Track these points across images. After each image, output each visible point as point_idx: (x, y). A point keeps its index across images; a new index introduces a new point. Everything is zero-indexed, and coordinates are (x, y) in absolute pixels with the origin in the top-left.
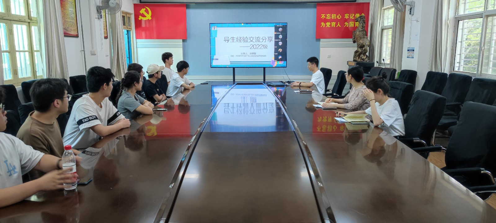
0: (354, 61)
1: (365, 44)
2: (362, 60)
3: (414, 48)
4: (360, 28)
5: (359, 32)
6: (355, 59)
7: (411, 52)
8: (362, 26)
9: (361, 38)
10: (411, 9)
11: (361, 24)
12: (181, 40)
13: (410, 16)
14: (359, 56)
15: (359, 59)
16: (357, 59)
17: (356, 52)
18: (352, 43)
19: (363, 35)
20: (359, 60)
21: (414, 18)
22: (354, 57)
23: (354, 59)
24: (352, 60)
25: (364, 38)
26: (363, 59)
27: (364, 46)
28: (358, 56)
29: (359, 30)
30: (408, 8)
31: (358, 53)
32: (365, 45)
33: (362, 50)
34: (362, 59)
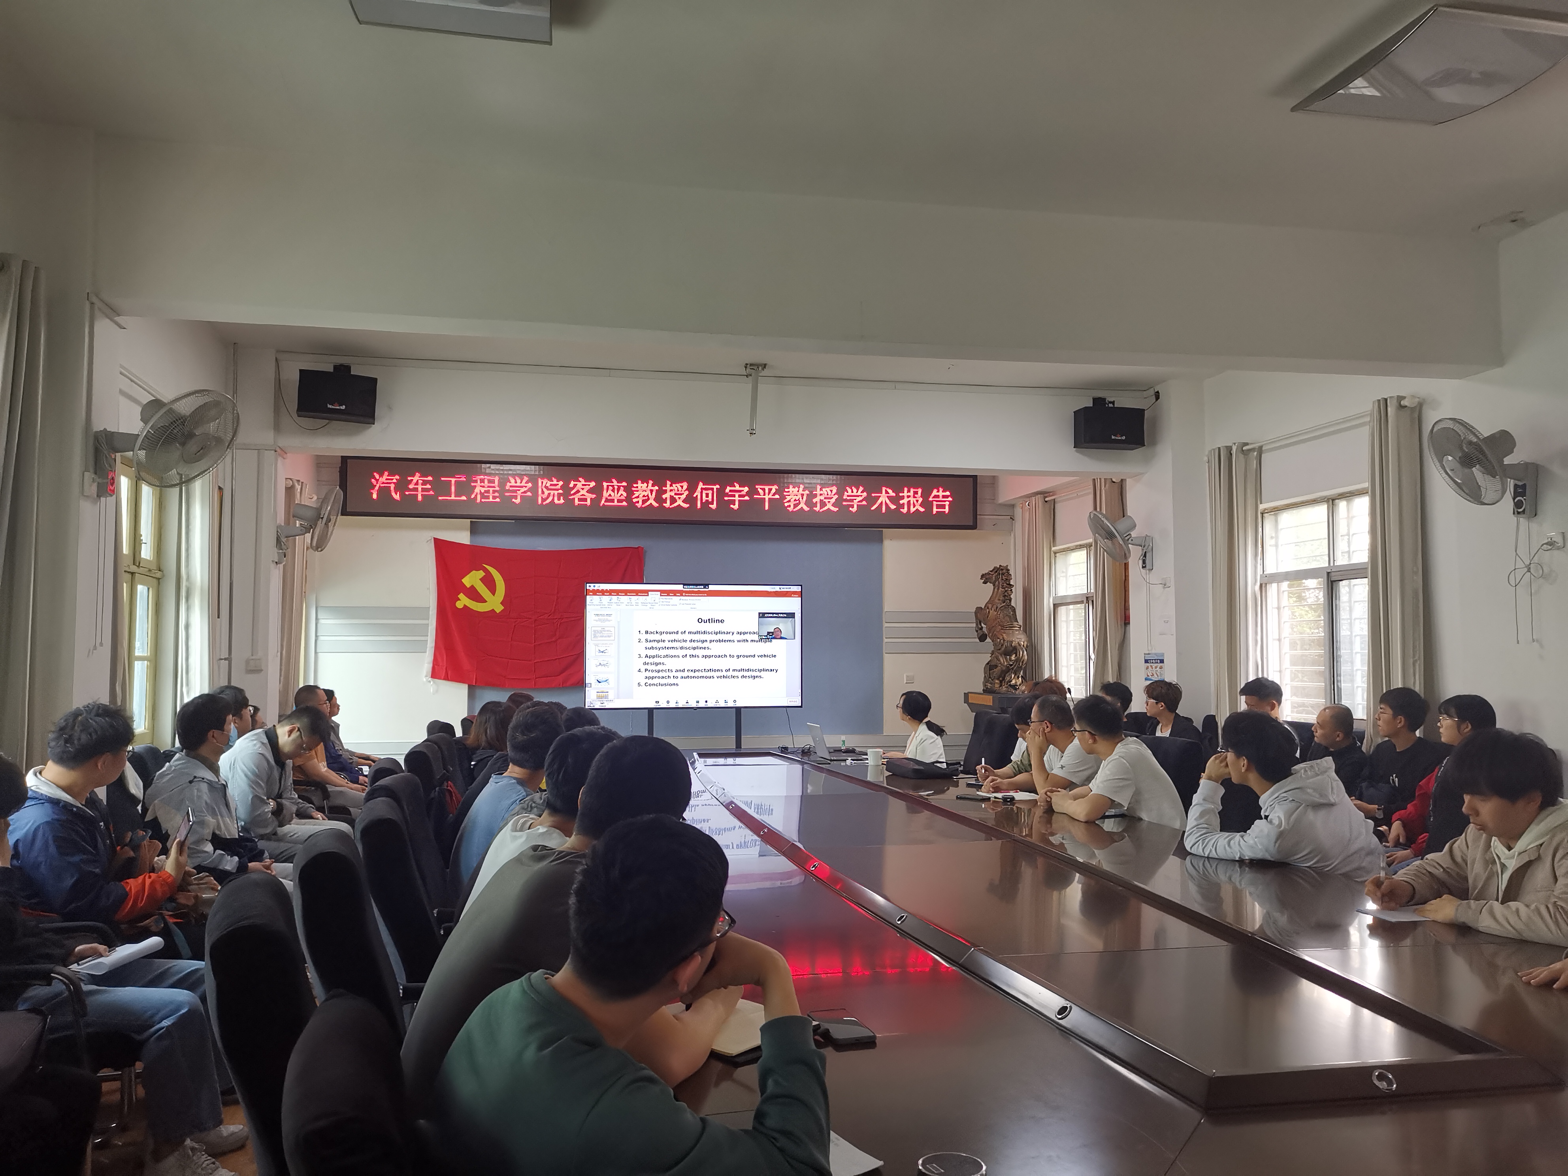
0: (986, 691)
3: (1163, 655)
7: (1154, 665)
24: (980, 689)
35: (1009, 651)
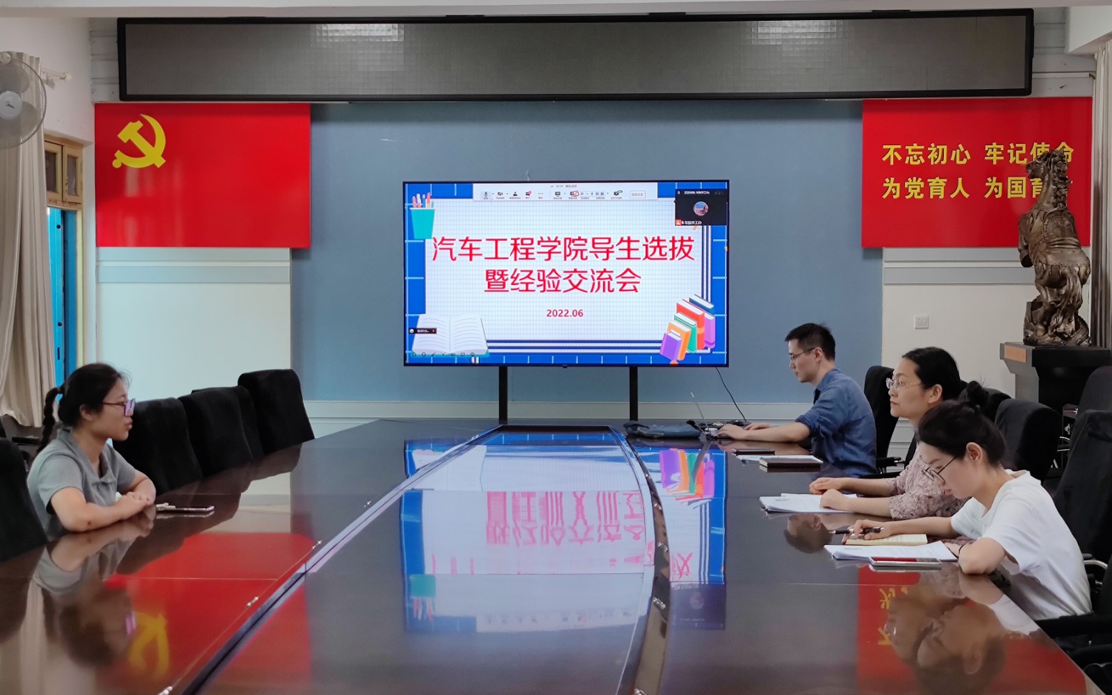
0: (1028, 341)
1: (1067, 271)
2: (1058, 339)
4: (1045, 204)
5: (1044, 219)
6: (1031, 334)
8: (1056, 197)
9: (1050, 245)
11: (1052, 187)
12: (286, 252)
14: (1046, 320)
15: (1046, 332)
16: (1040, 333)
17: (1034, 305)
18: (1020, 265)
19: (1059, 232)
20: (1047, 339)
22: (1027, 327)
23: (1025, 333)
24: (1020, 338)
25: (1062, 243)
26: (1061, 335)
27: (1063, 278)
28: (1041, 323)
29: (1042, 213)
31: (1041, 310)
32: (1069, 275)
33: (1059, 295)
34: (1056, 333)
35: (1054, 281)
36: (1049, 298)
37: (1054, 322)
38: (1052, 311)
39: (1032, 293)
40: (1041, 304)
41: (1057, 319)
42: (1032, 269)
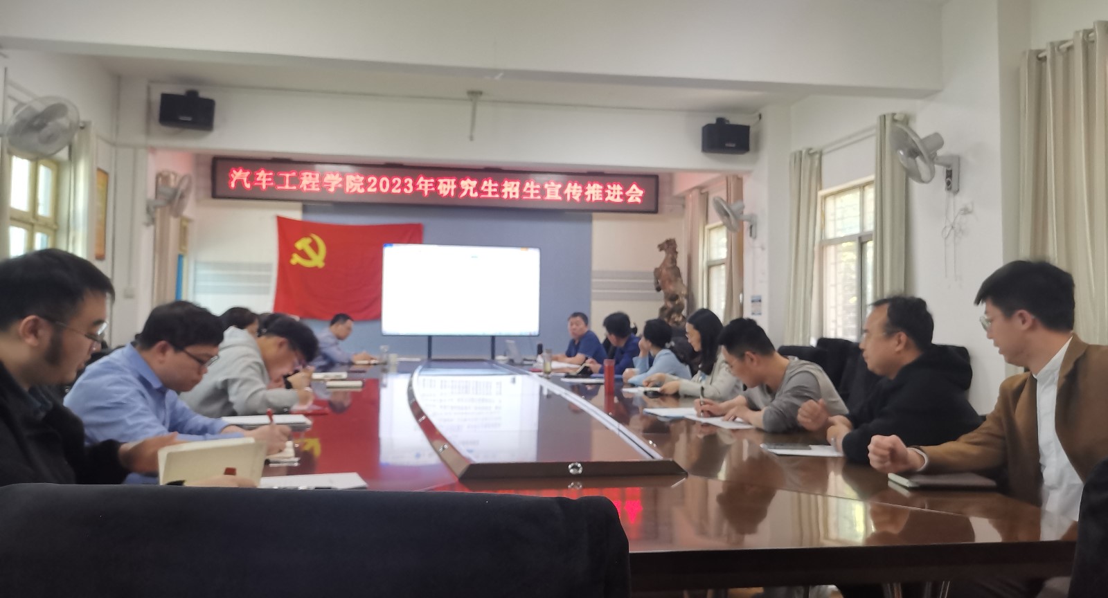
10: (751, 227)
13: (751, 239)
21: (757, 243)
30: (746, 225)
35: (673, 298)
36: (670, 305)
37: (672, 317)
38: (672, 312)
39: (662, 304)
40: (666, 309)
41: (674, 315)
42: (662, 292)
